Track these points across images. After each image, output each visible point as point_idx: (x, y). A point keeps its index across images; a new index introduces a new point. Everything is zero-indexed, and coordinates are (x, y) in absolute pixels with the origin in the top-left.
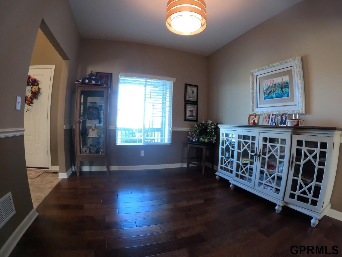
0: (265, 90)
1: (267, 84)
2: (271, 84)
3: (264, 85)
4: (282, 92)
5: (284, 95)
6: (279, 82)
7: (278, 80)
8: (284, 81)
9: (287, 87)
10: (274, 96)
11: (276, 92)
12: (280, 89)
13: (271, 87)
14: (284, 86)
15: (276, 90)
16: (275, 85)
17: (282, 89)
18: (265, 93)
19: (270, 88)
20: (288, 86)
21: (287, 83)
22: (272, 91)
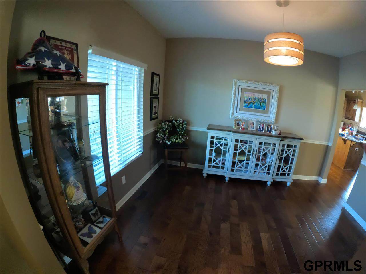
0: (246, 99)
1: (248, 96)
2: (252, 97)
3: (246, 96)
4: (260, 105)
5: (261, 108)
6: (259, 97)
7: (259, 96)
8: (264, 97)
9: (264, 102)
10: (253, 106)
11: (255, 104)
12: (259, 103)
13: (252, 99)
14: (262, 102)
15: (255, 102)
16: (256, 98)
17: (260, 103)
18: (245, 102)
19: (250, 100)
20: (266, 102)
21: (265, 100)
22: (252, 102)
